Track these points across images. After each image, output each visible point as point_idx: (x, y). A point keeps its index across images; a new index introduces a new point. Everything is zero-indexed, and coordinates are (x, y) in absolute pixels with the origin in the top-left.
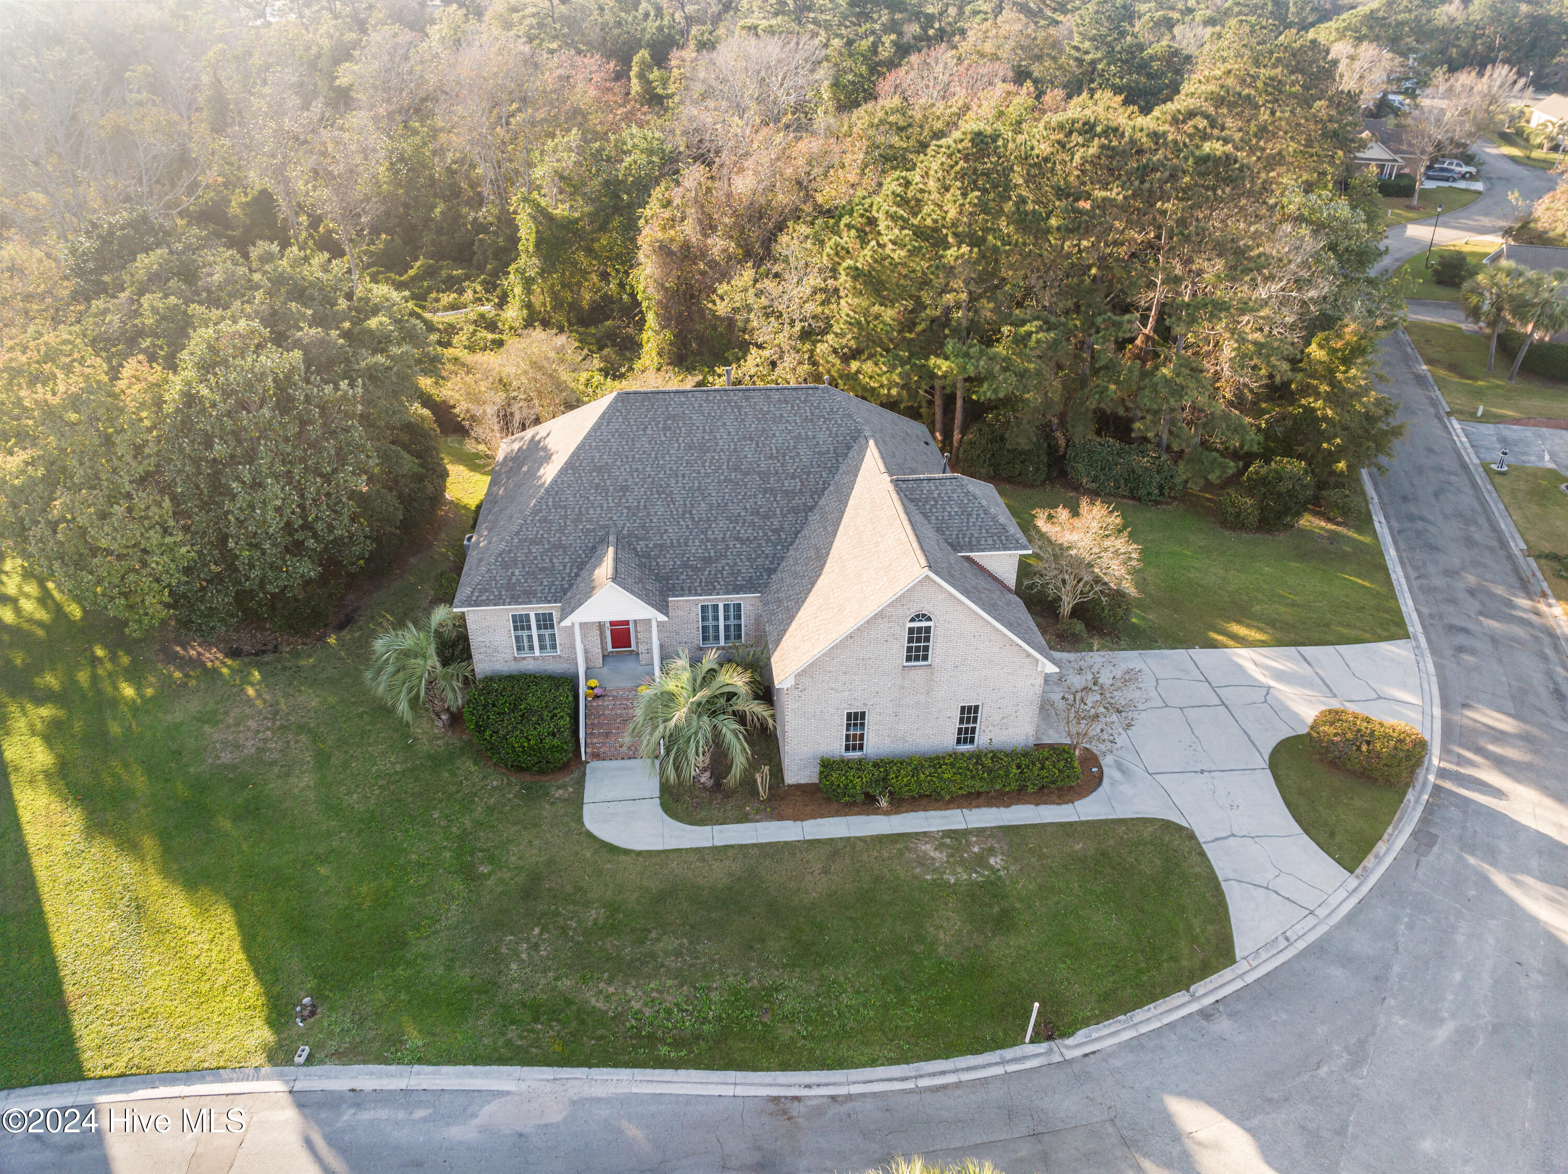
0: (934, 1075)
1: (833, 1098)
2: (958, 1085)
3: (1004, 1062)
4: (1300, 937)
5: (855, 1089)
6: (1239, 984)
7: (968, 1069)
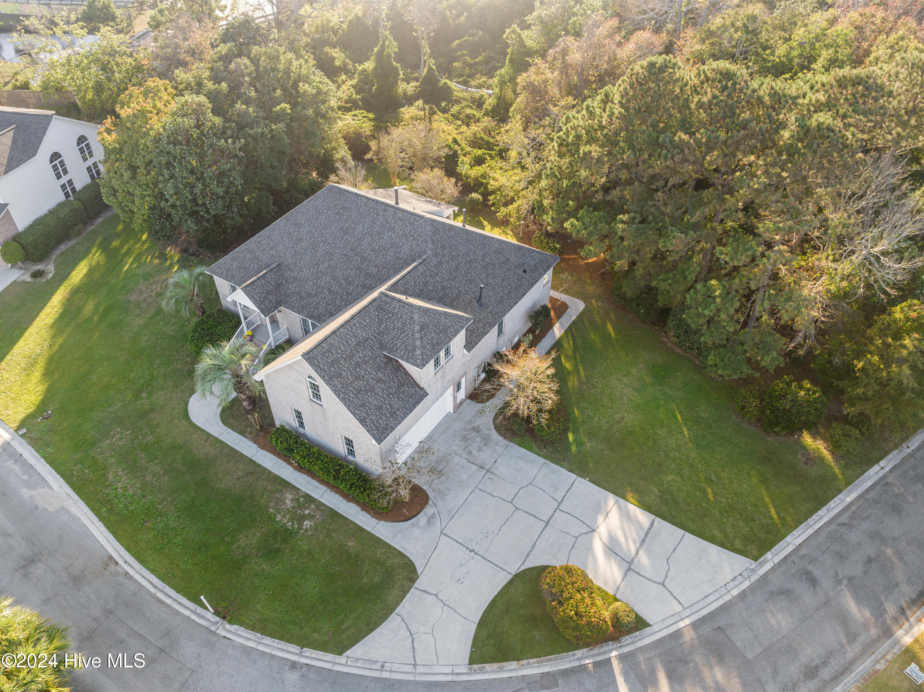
0: (166, 594)
1: (127, 573)
2: (168, 606)
3: (194, 612)
4: (391, 671)
5: (137, 577)
6: (329, 666)
7: (180, 603)
